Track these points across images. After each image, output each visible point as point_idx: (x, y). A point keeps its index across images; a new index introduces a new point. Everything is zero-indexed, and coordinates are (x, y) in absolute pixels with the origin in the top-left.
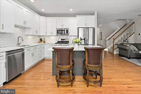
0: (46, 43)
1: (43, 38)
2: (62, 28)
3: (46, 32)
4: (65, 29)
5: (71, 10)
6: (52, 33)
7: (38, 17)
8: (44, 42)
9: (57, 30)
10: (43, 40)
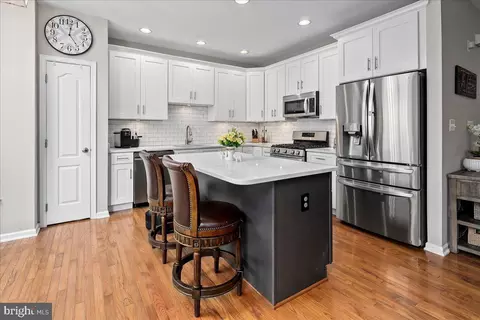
1: (259, 130)
3: (263, 113)
5: (304, 22)
6: (274, 112)
8: (264, 141)
9: (286, 103)
10: (261, 134)
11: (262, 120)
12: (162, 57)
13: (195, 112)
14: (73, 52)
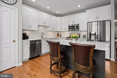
0: (62, 37)
1: (59, 33)
2: (73, 24)
3: (61, 29)
4: (75, 25)
5: (79, 6)
6: (65, 29)
7: (55, 18)
8: (60, 36)
9: (69, 26)
10: (60, 35)
11: (61, 31)
12: (36, 10)
13: (43, 28)
14: (9, 3)
